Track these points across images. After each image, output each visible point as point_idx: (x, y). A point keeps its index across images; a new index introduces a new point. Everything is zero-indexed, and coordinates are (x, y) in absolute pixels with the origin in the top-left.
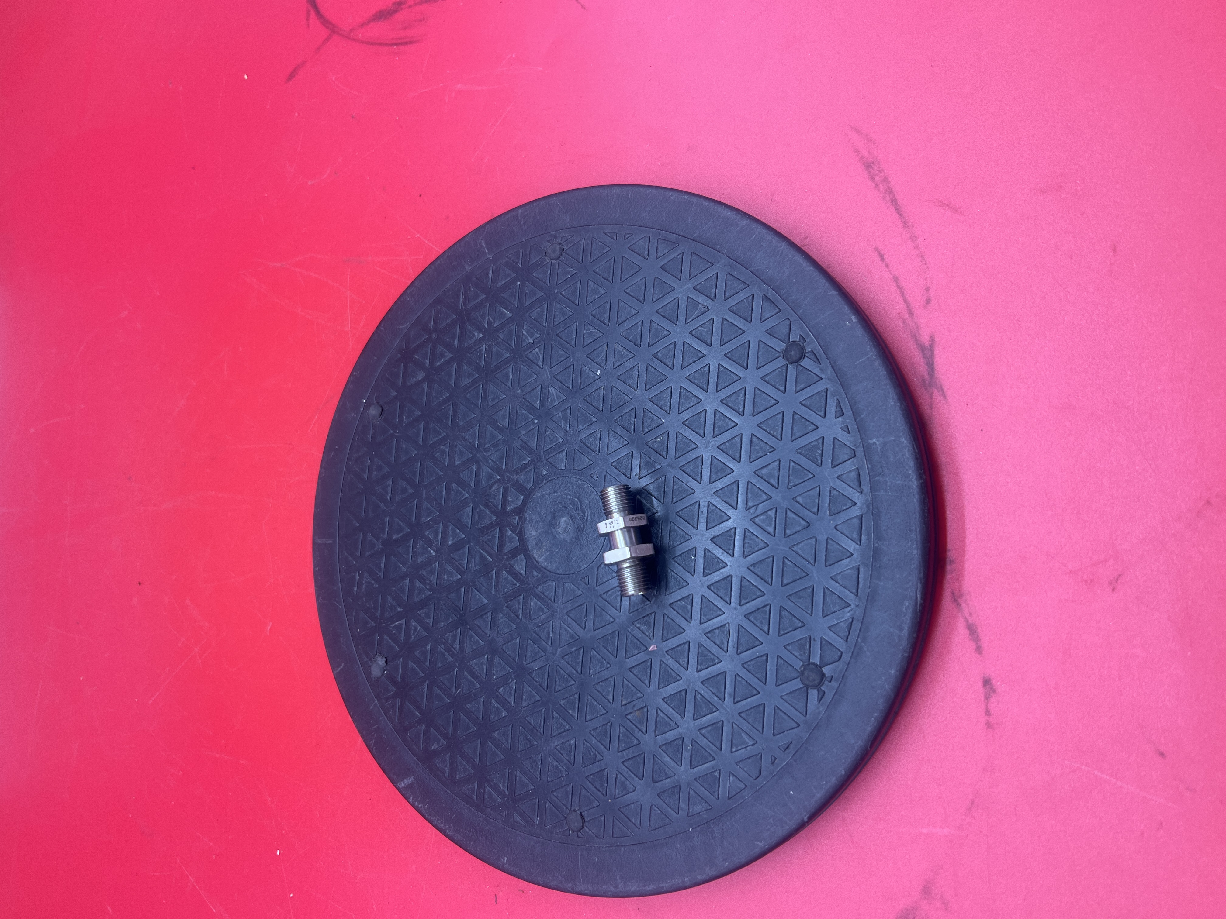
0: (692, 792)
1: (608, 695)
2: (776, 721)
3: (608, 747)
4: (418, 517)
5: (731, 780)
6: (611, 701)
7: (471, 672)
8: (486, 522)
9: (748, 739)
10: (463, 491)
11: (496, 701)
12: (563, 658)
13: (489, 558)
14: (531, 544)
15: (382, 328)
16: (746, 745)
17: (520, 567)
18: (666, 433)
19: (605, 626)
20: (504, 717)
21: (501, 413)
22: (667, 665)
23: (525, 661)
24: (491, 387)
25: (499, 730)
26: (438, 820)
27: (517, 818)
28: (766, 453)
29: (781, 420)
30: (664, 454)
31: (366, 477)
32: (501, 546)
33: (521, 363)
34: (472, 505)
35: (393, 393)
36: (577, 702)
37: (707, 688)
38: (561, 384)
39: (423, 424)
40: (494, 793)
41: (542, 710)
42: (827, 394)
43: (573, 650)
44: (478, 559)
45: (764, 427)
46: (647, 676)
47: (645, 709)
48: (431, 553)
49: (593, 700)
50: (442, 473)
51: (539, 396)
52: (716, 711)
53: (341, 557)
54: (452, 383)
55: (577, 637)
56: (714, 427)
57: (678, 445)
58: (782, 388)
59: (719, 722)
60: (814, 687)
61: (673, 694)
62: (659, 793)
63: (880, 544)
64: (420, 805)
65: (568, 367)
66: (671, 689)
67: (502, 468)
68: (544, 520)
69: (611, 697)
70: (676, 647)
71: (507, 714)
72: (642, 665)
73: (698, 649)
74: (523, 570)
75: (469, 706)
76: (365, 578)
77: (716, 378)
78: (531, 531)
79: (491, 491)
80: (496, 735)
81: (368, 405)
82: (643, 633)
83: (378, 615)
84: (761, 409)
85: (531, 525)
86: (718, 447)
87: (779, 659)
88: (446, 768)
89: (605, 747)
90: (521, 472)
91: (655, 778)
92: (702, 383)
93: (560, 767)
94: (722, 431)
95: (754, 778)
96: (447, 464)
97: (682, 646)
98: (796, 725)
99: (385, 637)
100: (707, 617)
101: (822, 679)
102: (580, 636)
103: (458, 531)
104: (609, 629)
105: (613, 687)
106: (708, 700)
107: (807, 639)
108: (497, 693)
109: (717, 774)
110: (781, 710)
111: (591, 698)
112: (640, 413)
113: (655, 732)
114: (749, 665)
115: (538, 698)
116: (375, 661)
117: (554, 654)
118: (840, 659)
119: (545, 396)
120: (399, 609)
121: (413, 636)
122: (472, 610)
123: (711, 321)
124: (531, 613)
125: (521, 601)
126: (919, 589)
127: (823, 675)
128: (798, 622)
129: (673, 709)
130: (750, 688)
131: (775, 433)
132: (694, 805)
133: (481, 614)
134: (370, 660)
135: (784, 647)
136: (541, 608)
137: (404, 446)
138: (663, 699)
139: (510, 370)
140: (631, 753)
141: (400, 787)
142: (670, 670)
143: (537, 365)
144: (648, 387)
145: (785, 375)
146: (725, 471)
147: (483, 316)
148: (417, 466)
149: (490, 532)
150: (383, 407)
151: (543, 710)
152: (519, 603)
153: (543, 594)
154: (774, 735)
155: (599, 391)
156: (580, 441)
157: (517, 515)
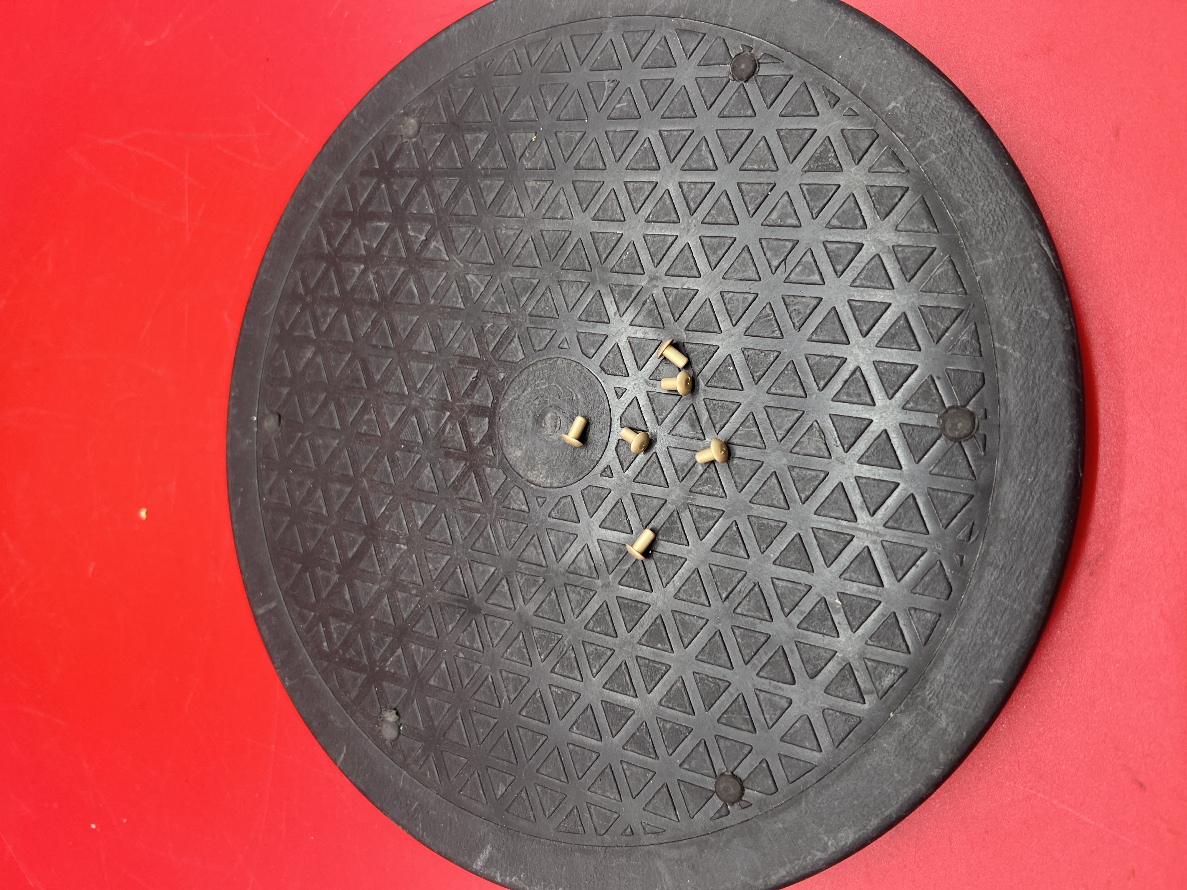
0: (869, 663)
3: (730, 665)
4: (369, 516)
5: (915, 618)
6: (706, 603)
7: (511, 667)
8: (454, 475)
10: (412, 454)
11: (557, 687)
14: (521, 468)
15: (246, 328)
18: (631, 245)
19: (656, 514)
21: (421, 338)
22: (760, 517)
24: (397, 317)
25: (576, 721)
26: (545, 886)
28: (766, 194)
29: (766, 147)
30: (639, 270)
31: (288, 504)
32: (484, 492)
33: (422, 269)
34: (429, 465)
36: (662, 628)
37: (827, 516)
38: (479, 265)
39: (333, 405)
41: (621, 665)
42: (807, 88)
43: (629, 566)
44: (462, 523)
45: (750, 167)
47: (757, 589)
48: (402, 549)
50: (378, 448)
51: (458, 293)
52: (852, 540)
54: (350, 338)
56: (687, 202)
57: (652, 250)
58: (750, 112)
59: (862, 551)
61: (784, 550)
62: (826, 688)
64: (514, 879)
65: (479, 241)
66: (780, 544)
67: (448, 401)
68: (526, 431)
69: (704, 597)
70: (761, 488)
72: (726, 535)
73: (791, 474)
75: (524, 713)
76: (333, 623)
77: (663, 147)
78: (515, 453)
79: (445, 434)
81: (261, 420)
82: (710, 495)
84: (736, 149)
85: (512, 446)
86: (703, 222)
87: (905, 428)
89: (724, 667)
90: (473, 392)
91: (810, 672)
92: (649, 163)
93: (677, 727)
94: (699, 201)
96: (379, 434)
99: (385, 684)
100: (784, 429)
101: (974, 420)
103: (424, 504)
104: (662, 516)
105: (701, 584)
106: (834, 532)
107: (928, 382)
109: (892, 621)
110: (938, 490)
111: (678, 614)
112: (588, 240)
113: (783, 611)
114: (867, 457)
115: (609, 652)
116: (383, 720)
118: (983, 384)
119: (465, 290)
120: (389, 640)
121: (419, 664)
122: (480, 588)
123: (628, 91)
125: (537, 543)
127: (972, 414)
128: (906, 368)
129: (793, 568)
130: (883, 485)
131: (766, 166)
132: (880, 678)
133: (493, 588)
134: (377, 723)
135: (903, 408)
136: (566, 537)
137: (321, 442)
138: (774, 563)
139: (412, 284)
140: (763, 657)
141: (478, 869)
142: (765, 521)
143: (443, 260)
144: (584, 206)
145: (745, 96)
146: (725, 244)
147: (357, 244)
148: (344, 455)
149: (464, 483)
150: (280, 413)
152: (535, 548)
154: (945, 527)
155: (527, 245)
156: (529, 315)
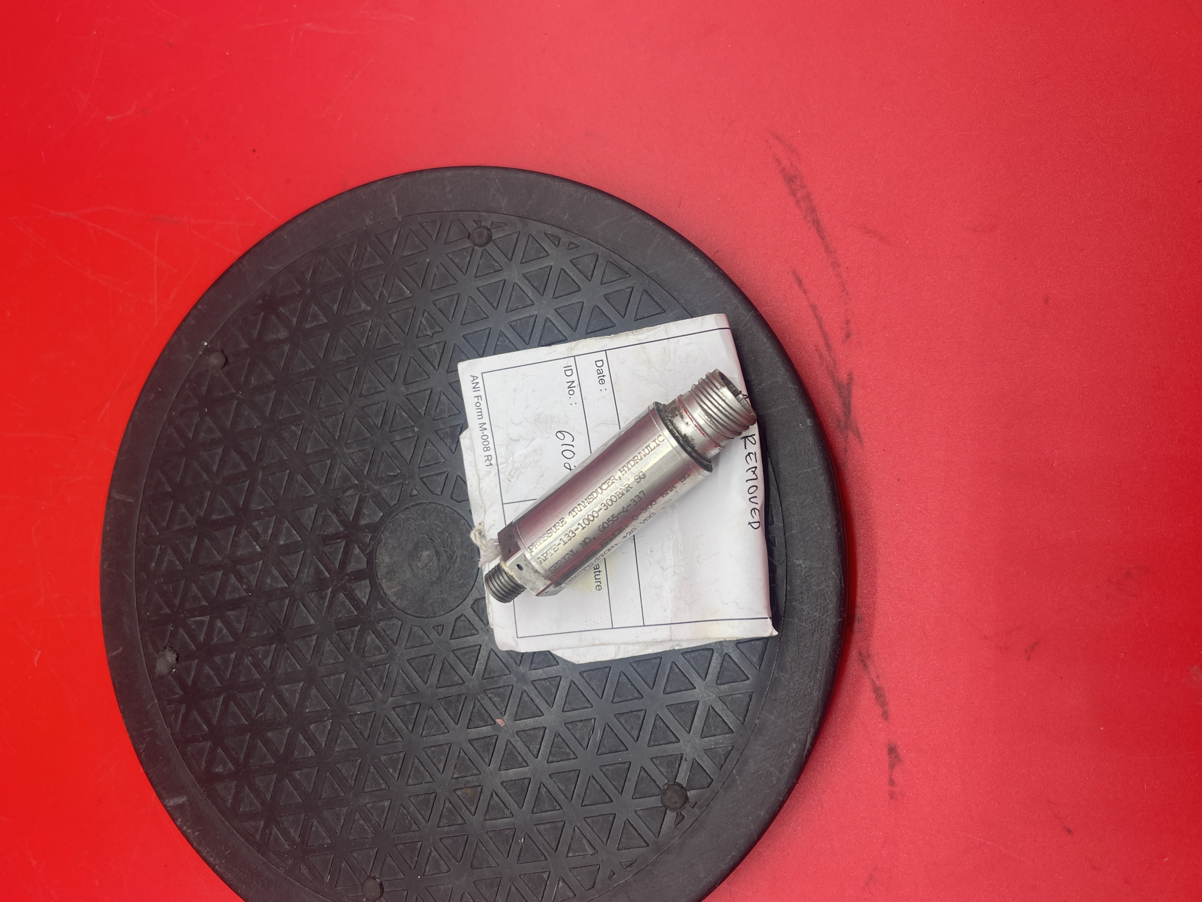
0: (513, 888)
1: (439, 763)
2: (624, 835)
3: (427, 819)
4: (247, 502)
5: (560, 886)
6: (441, 770)
7: (280, 697)
8: (330, 530)
9: (589, 847)
10: (309, 487)
11: (304, 737)
12: (394, 709)
13: (326, 572)
14: (382, 571)
15: (245, 263)
16: (585, 853)
17: (363, 593)
19: (451, 686)
20: (311, 756)
21: (375, 407)
22: (514, 747)
23: (348, 702)
24: (368, 374)
25: (301, 769)
26: (208, 852)
27: (304, 870)
31: (190, 435)
32: (344, 563)
34: (317, 506)
35: (244, 345)
36: (401, 761)
37: (555, 783)
39: (274, 393)
40: (281, 838)
41: (357, 760)
43: (408, 703)
44: (312, 570)
46: (488, 754)
47: (479, 789)
48: (256, 549)
49: (420, 764)
50: (287, 458)
52: (559, 810)
53: (141, 522)
54: (321, 355)
55: (415, 691)
59: (560, 821)
60: (673, 809)
61: (515, 780)
62: (476, 881)
63: (780, 675)
64: (189, 831)
66: (513, 774)
67: (363, 473)
68: (403, 548)
69: (442, 766)
70: (529, 729)
71: (315, 754)
72: (486, 739)
73: (554, 738)
74: (365, 598)
75: (270, 734)
76: (168, 555)
78: (385, 556)
79: (344, 495)
80: (297, 774)
81: (209, 351)
82: (495, 705)
83: (177, 601)
85: (386, 550)
87: (643, 771)
88: (229, 797)
89: (424, 818)
90: (386, 483)
91: (474, 863)
93: (366, 827)
95: (586, 889)
96: (295, 449)
97: (537, 731)
98: (644, 844)
99: (181, 631)
100: (572, 706)
101: (685, 803)
102: (419, 690)
103: (294, 531)
104: (454, 690)
105: (446, 756)
106: (553, 796)
107: (677, 757)
108: (307, 728)
109: (545, 876)
110: (632, 825)
111: (418, 761)
113: (485, 816)
114: (607, 770)
115: (355, 746)
116: (163, 655)
117: (385, 702)
118: (708, 787)
120: (204, 603)
121: (216, 639)
122: (294, 627)
124: (366, 649)
125: (356, 633)
126: (811, 734)
127: (687, 799)
128: (672, 736)
129: (511, 796)
130: (603, 794)
133: (305, 635)
134: (157, 652)
135: (651, 759)
136: (379, 647)
137: (246, 413)
138: (502, 783)
140: (452, 831)
141: (168, 805)
142: (516, 753)
147: (376, 286)
148: (257, 440)
149: (334, 543)
150: (228, 358)
151: (359, 760)
152: (353, 634)
153: (385, 631)
154: (618, 849)
157: (370, 533)
